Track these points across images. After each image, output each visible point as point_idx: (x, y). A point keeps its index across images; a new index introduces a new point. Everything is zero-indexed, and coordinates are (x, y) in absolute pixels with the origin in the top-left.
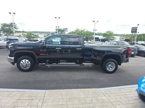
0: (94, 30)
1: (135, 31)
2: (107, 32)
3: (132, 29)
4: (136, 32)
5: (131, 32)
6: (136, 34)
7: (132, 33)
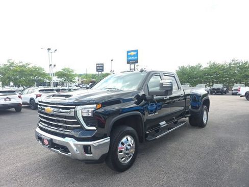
0: (50, 65)
1: (100, 69)
2: (64, 70)
3: (97, 67)
4: (102, 70)
5: (97, 71)
6: (103, 72)
7: (97, 73)
